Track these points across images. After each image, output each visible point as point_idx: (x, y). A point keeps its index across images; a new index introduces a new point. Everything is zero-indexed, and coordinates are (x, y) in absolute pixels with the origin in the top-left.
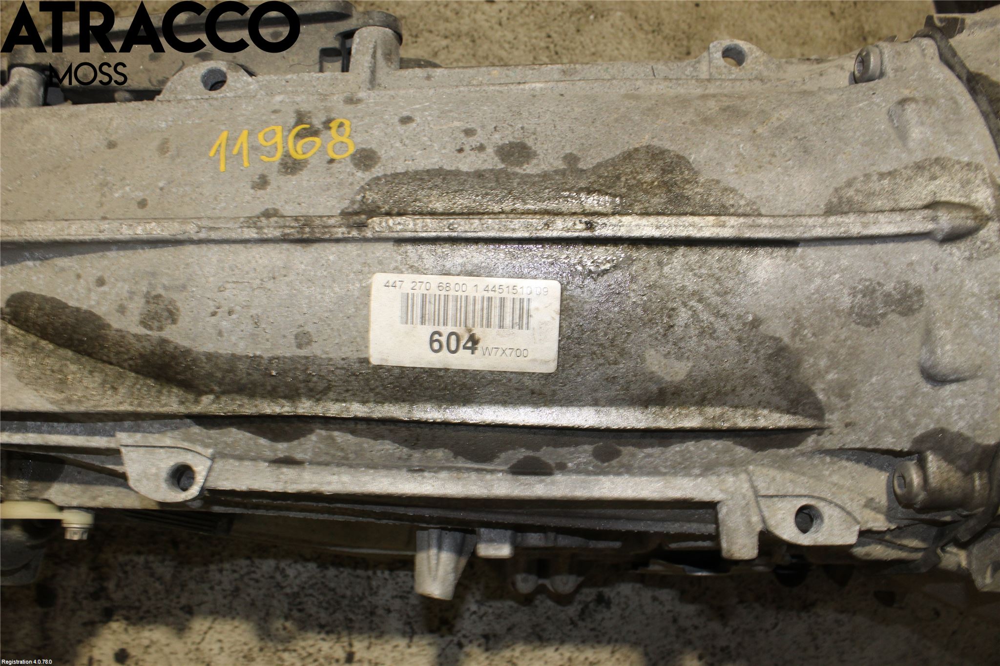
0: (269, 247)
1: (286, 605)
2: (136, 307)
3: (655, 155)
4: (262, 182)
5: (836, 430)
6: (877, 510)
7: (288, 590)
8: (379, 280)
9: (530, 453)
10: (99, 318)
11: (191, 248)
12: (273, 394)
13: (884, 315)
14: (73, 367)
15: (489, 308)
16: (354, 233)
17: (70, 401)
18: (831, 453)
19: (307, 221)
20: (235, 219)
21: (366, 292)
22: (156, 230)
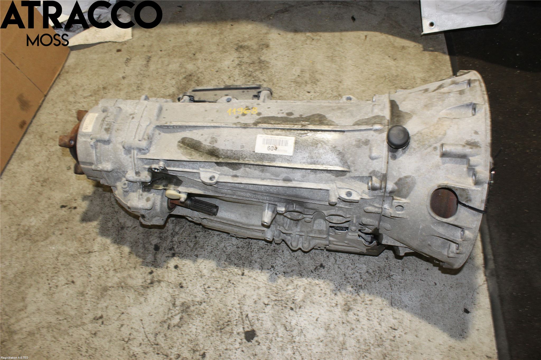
0: (237, 129)
1: (226, 257)
2: (209, 140)
3: (319, 115)
4: (237, 117)
5: (353, 172)
6: (366, 194)
7: (227, 253)
8: (259, 136)
9: (287, 175)
10: (200, 142)
11: (222, 129)
12: (234, 159)
13: (361, 146)
14: (194, 152)
15: (280, 142)
16: (255, 127)
17: (192, 158)
18: (352, 177)
19: (246, 124)
20: (231, 123)
21: (256, 138)
22: (216, 125)
